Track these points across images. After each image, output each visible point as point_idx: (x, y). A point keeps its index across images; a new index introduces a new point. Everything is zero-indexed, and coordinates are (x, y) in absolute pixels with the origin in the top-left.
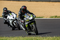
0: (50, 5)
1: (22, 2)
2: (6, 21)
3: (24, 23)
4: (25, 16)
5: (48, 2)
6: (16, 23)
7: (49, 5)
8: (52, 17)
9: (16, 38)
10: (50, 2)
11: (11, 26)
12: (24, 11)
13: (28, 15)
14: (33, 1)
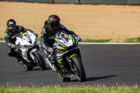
0: (126, 13)
1: (60, 5)
2: (12, 49)
3: (54, 53)
4: (56, 39)
5: (122, 6)
6: (36, 54)
7: (122, 12)
8: (131, 40)
9: (45, 89)
10: (127, 6)
11: (25, 62)
12: (54, 27)
13: (63, 35)
14: (86, 4)
